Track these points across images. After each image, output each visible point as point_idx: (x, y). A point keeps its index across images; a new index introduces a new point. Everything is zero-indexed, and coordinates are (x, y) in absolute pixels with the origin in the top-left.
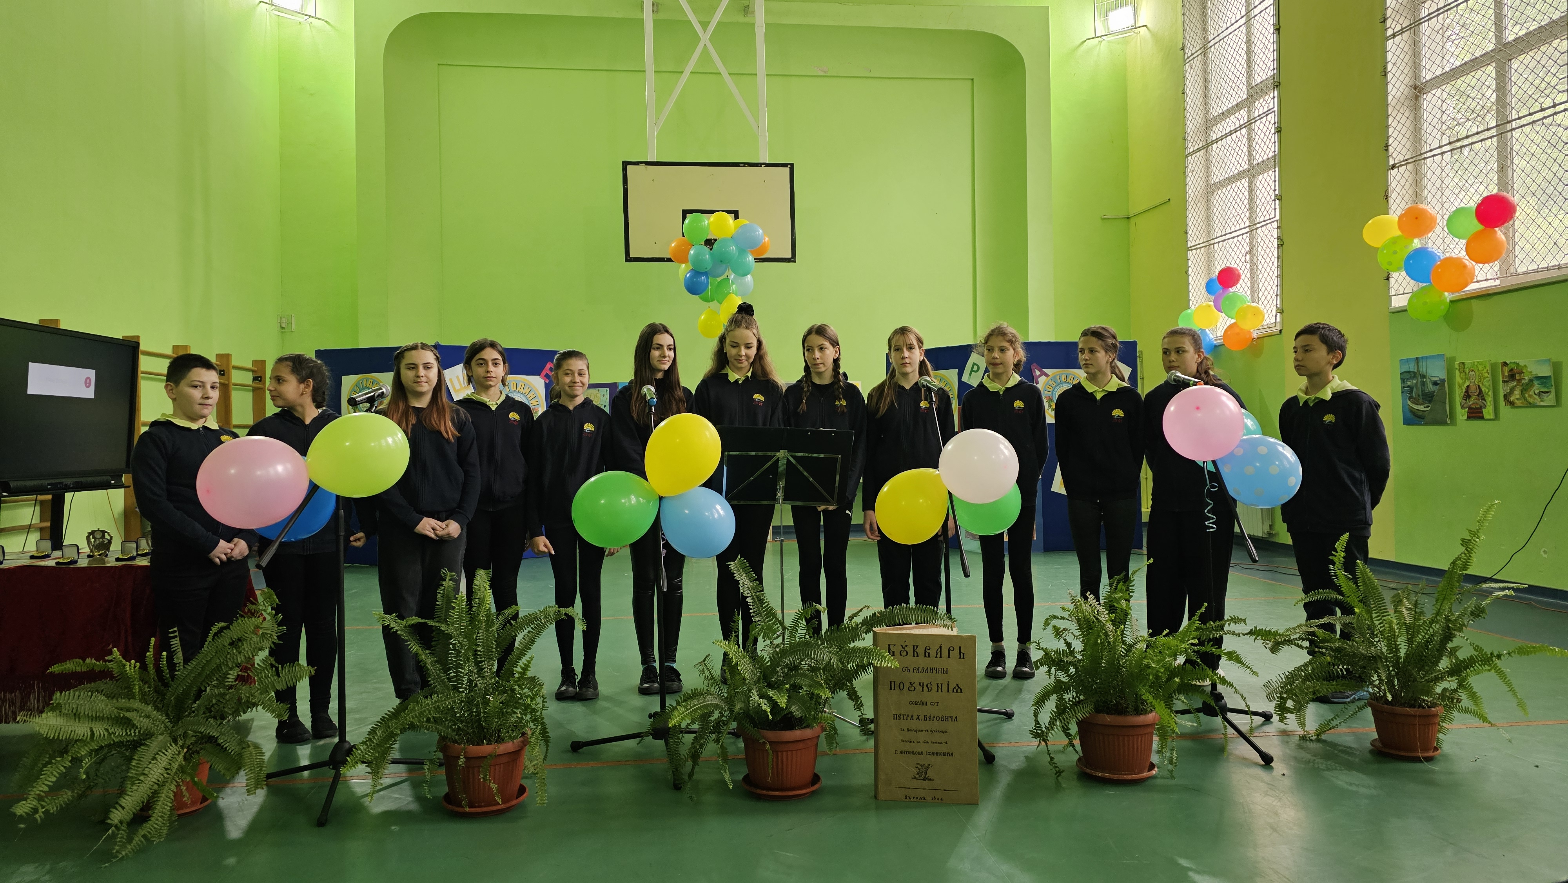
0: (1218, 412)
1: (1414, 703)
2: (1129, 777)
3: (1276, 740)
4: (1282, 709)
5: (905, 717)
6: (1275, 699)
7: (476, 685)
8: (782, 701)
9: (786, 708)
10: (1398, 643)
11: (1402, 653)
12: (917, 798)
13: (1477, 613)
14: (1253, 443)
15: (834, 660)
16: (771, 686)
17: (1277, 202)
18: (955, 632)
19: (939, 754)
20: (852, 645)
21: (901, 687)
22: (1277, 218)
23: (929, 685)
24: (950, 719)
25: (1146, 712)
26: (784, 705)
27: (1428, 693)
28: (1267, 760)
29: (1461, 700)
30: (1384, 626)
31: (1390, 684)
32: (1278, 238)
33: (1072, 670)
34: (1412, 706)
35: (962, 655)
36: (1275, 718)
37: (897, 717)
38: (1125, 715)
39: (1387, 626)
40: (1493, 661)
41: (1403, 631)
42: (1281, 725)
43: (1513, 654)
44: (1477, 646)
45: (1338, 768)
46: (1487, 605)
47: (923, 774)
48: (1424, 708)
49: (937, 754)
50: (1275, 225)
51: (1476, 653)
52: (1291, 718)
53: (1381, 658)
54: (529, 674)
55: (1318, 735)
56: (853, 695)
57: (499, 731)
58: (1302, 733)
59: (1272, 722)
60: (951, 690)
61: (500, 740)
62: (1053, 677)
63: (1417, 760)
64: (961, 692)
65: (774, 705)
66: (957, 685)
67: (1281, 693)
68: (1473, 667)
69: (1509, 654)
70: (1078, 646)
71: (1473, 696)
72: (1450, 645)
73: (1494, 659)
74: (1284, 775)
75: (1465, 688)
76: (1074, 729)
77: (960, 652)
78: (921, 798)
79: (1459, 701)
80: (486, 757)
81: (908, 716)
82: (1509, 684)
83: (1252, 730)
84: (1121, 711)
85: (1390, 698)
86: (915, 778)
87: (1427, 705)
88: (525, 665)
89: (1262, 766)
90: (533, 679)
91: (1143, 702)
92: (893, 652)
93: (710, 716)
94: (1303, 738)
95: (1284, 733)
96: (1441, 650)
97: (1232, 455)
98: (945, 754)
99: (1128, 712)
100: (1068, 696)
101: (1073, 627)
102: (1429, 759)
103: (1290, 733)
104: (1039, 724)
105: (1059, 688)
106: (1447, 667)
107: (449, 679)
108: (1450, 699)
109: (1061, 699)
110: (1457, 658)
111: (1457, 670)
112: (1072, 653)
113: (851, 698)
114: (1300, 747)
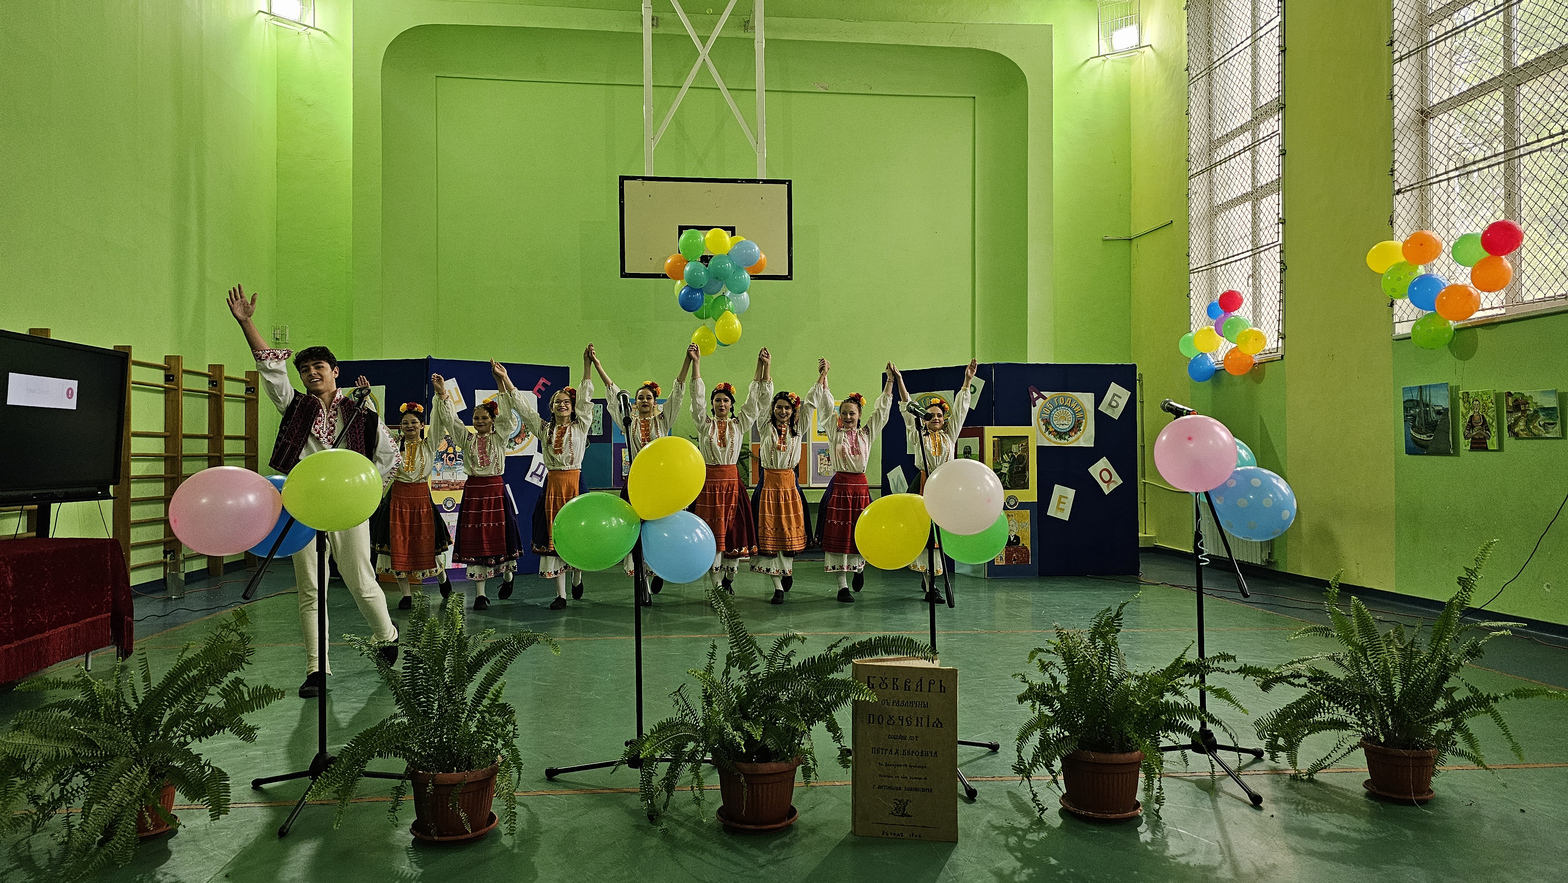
0: (1211, 442)
1: (1408, 744)
2: (1113, 816)
3: (1265, 780)
4: (1273, 748)
5: (884, 752)
6: (1265, 738)
7: (446, 711)
8: (757, 735)
9: (761, 740)
10: (1393, 682)
11: (1397, 692)
12: (894, 834)
13: (1474, 652)
14: (1247, 474)
15: (812, 693)
16: (746, 717)
17: (1281, 225)
18: (936, 665)
19: (918, 789)
20: (830, 677)
21: (881, 721)
22: (1280, 242)
23: (909, 719)
24: (930, 754)
25: (1131, 751)
26: (759, 738)
27: (1424, 733)
28: (1256, 801)
29: (1456, 743)
30: (1379, 664)
31: (1383, 723)
32: (1281, 262)
33: (1057, 705)
34: (1406, 748)
35: (943, 689)
36: (1266, 756)
37: (877, 751)
38: (1110, 753)
39: (1382, 664)
40: (1489, 703)
41: (1398, 671)
42: (1272, 764)
43: (1510, 697)
44: (1472, 686)
45: (1329, 810)
46: (1484, 644)
47: (901, 810)
48: (1418, 749)
49: (916, 790)
50: (1278, 249)
51: (1472, 695)
52: (1282, 756)
53: (1374, 698)
54: (501, 701)
55: (1309, 775)
56: (833, 727)
57: (470, 758)
58: (1293, 772)
59: (1263, 760)
60: (931, 724)
61: (470, 766)
62: (1037, 713)
63: (1410, 803)
64: (942, 727)
65: (749, 738)
66: (938, 719)
67: (1272, 731)
68: (1469, 709)
69: (1506, 696)
70: (1063, 680)
71: (1469, 738)
72: (1446, 686)
73: (1491, 701)
74: (1273, 816)
75: (1460, 730)
76: (1057, 764)
77: (941, 686)
78: (898, 835)
79: (1454, 743)
80: (455, 785)
81: (886, 750)
82: (1504, 727)
83: (1240, 769)
84: (1107, 749)
85: (1382, 740)
86: (893, 813)
87: (1421, 746)
88: (497, 691)
89: (1251, 805)
90: (504, 706)
91: (1129, 740)
92: (873, 685)
93: (683, 748)
94: (1294, 778)
95: (1275, 772)
96: (1437, 691)
97: (1224, 487)
98: (924, 790)
99: (1113, 749)
100: (1052, 732)
101: (1059, 661)
102: (1423, 803)
103: (1281, 772)
104: (1022, 759)
105: (1043, 723)
106: (1442, 708)
107: (420, 704)
108: (1444, 741)
109: (1044, 735)
110: (1453, 699)
111: (1454, 711)
112: (1057, 687)
113: (829, 730)
114: (1290, 787)
